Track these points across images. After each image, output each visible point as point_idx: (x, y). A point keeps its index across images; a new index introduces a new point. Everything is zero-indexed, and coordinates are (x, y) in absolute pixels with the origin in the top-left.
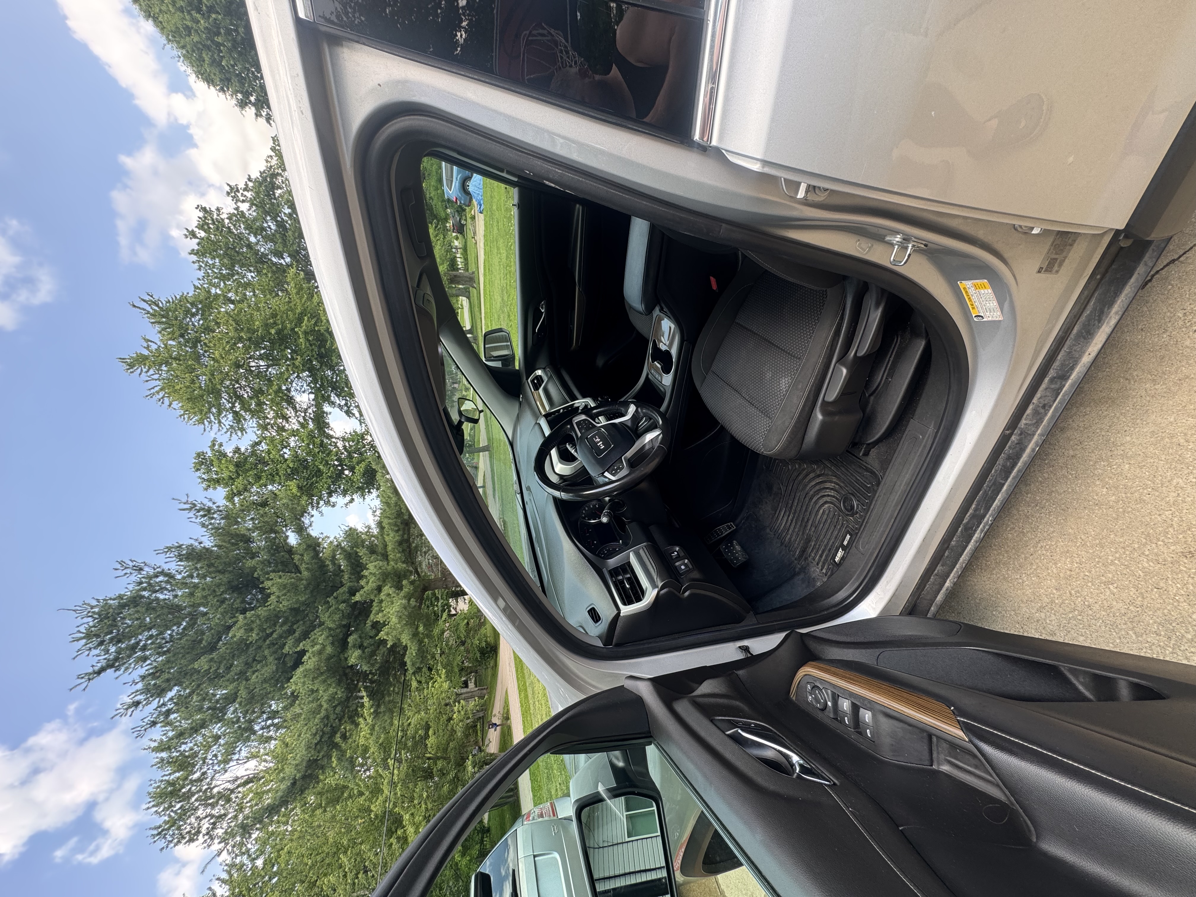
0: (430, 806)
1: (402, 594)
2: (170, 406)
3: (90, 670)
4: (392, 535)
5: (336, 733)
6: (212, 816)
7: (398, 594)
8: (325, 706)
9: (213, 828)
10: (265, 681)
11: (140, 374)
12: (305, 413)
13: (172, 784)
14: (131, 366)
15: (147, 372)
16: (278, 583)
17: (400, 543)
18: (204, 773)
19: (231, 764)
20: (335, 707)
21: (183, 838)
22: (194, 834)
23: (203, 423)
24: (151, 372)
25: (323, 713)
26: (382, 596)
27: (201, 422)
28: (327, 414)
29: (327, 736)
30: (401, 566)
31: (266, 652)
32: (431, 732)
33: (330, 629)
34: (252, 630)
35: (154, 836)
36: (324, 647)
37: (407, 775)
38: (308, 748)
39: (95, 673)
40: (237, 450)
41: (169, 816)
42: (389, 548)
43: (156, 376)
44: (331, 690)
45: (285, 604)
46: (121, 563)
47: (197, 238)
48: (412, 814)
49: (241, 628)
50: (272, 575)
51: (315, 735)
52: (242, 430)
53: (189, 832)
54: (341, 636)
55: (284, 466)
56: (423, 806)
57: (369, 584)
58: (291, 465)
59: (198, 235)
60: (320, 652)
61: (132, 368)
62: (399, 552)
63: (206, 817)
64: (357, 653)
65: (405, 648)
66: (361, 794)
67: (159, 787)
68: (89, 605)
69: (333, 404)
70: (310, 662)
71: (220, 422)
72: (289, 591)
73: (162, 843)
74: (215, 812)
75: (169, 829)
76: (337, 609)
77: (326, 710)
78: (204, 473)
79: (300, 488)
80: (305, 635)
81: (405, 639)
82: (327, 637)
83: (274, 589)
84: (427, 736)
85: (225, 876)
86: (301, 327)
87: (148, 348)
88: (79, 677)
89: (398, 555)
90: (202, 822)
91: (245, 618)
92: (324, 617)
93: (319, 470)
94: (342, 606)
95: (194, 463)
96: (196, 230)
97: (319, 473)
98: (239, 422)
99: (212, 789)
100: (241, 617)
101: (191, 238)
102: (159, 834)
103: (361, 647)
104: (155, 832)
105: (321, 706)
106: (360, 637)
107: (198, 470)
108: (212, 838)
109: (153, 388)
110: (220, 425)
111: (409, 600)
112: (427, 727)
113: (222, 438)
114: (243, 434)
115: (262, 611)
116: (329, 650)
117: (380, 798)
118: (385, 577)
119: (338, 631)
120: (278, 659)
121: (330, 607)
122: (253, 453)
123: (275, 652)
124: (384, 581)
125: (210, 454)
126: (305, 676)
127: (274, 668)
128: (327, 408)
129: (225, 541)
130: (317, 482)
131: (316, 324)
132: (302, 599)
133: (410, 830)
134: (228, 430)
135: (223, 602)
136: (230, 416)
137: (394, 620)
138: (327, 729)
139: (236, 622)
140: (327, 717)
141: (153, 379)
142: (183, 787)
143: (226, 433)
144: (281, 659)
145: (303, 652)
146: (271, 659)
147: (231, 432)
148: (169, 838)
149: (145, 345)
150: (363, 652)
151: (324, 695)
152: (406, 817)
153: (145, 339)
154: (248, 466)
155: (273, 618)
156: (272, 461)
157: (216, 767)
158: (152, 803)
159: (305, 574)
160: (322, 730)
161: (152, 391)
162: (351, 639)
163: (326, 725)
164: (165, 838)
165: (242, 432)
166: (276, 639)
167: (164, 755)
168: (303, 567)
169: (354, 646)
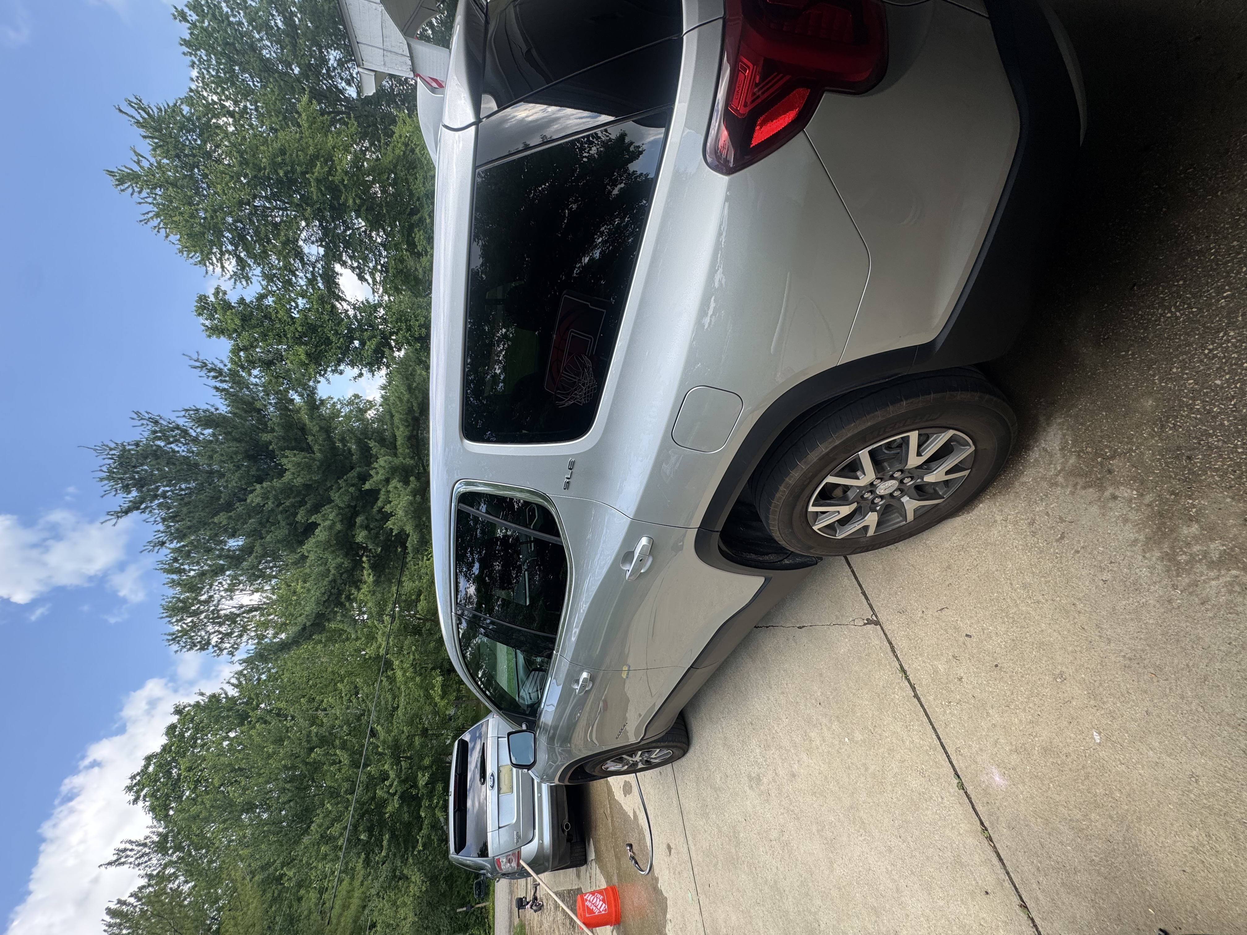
0: (417, 657)
1: (409, 489)
2: (167, 237)
3: (119, 509)
4: (401, 429)
5: (341, 595)
6: (220, 632)
7: (405, 489)
8: (333, 571)
9: (221, 642)
10: (279, 541)
11: (132, 194)
12: (314, 268)
13: (183, 601)
14: (121, 181)
15: (140, 192)
16: (293, 461)
17: (409, 438)
18: (211, 597)
19: (237, 593)
20: (341, 574)
21: (195, 646)
22: (205, 644)
23: (205, 265)
24: (144, 194)
25: (331, 577)
26: (390, 488)
27: (202, 262)
28: (337, 274)
29: (334, 597)
30: (409, 462)
31: (279, 517)
32: (422, 597)
33: (340, 508)
34: (268, 498)
35: (168, 640)
36: (334, 523)
37: (399, 630)
38: (318, 603)
39: (122, 512)
40: (242, 301)
41: (181, 626)
42: (399, 443)
43: (150, 200)
44: (339, 560)
45: (299, 481)
46: (137, 413)
47: (188, 22)
48: (402, 661)
49: (258, 496)
50: (287, 453)
51: (324, 594)
52: (248, 279)
53: (200, 642)
54: (349, 515)
55: (292, 329)
56: (412, 657)
57: (377, 476)
58: (300, 329)
59: (189, 18)
60: (331, 528)
61: (122, 184)
62: (408, 448)
63: (215, 632)
64: (364, 533)
65: (408, 535)
66: (357, 639)
67: (170, 602)
68: (107, 446)
69: (344, 264)
70: (321, 534)
71: (223, 267)
72: (303, 469)
73: (175, 647)
74: (223, 629)
75: (182, 637)
76: (347, 491)
77: (334, 575)
78: (207, 319)
79: (308, 355)
80: (316, 509)
81: (409, 529)
82: (337, 515)
83: (289, 466)
84: (418, 600)
85: (234, 681)
86: (313, 173)
87: (138, 162)
88: (108, 513)
89: (407, 451)
90: (212, 636)
91: (262, 487)
92: (335, 496)
93: (328, 338)
94: (352, 489)
95: (196, 306)
96: (186, 10)
97: (328, 342)
98: (243, 269)
99: (219, 611)
100: (258, 486)
101: (180, 21)
102: (173, 639)
103: (367, 528)
104: (170, 638)
105: (329, 571)
106: (367, 519)
107: (200, 314)
108: (221, 650)
109: (147, 213)
110: (223, 270)
111: (415, 496)
112: (419, 593)
113: (226, 285)
114: (247, 283)
115: (277, 483)
116: (339, 527)
117: (374, 644)
118: (394, 471)
119: (347, 510)
120: (290, 524)
121: (340, 488)
122: (259, 307)
123: (287, 518)
124: (393, 474)
125: (212, 299)
126: (317, 547)
127: (287, 532)
128: (338, 267)
129: (238, 408)
130: (326, 352)
131: (329, 173)
132: (316, 478)
133: (399, 673)
134: (231, 277)
135: (238, 467)
136: (234, 262)
137: (400, 513)
138: (335, 591)
139: (255, 490)
140: (334, 581)
141: (146, 202)
142: (193, 605)
143: (230, 279)
144: (293, 525)
145: (315, 525)
146: (283, 523)
147: (235, 280)
148: (182, 644)
149: (135, 159)
150: (370, 532)
151: (332, 564)
152: (396, 663)
153: (135, 152)
154: (253, 322)
155: (288, 490)
156: (280, 320)
157: (223, 593)
158: (165, 615)
159: (318, 455)
160: (330, 592)
161: (146, 217)
162: (359, 520)
163: (333, 588)
164: (178, 643)
165: (246, 281)
166: (288, 507)
167: (175, 577)
168: (316, 448)
169: (361, 526)
